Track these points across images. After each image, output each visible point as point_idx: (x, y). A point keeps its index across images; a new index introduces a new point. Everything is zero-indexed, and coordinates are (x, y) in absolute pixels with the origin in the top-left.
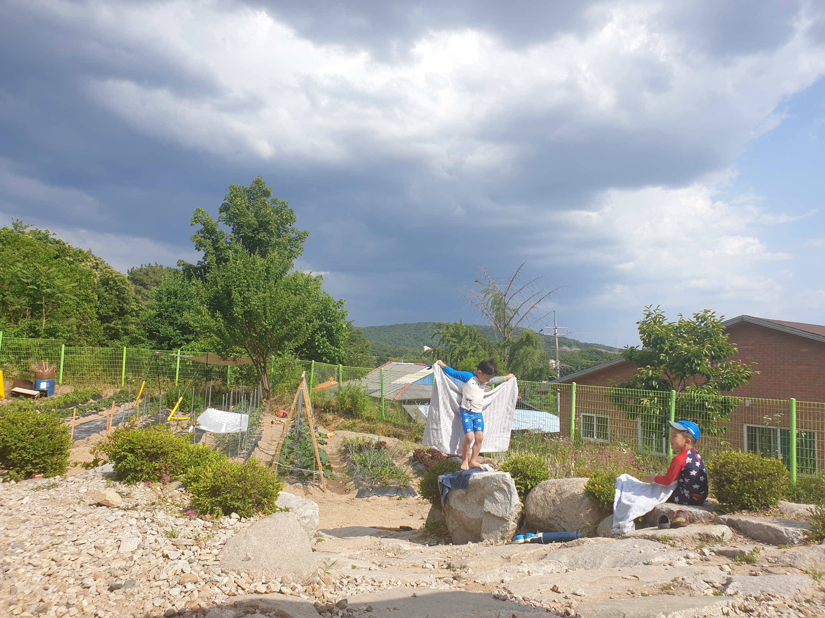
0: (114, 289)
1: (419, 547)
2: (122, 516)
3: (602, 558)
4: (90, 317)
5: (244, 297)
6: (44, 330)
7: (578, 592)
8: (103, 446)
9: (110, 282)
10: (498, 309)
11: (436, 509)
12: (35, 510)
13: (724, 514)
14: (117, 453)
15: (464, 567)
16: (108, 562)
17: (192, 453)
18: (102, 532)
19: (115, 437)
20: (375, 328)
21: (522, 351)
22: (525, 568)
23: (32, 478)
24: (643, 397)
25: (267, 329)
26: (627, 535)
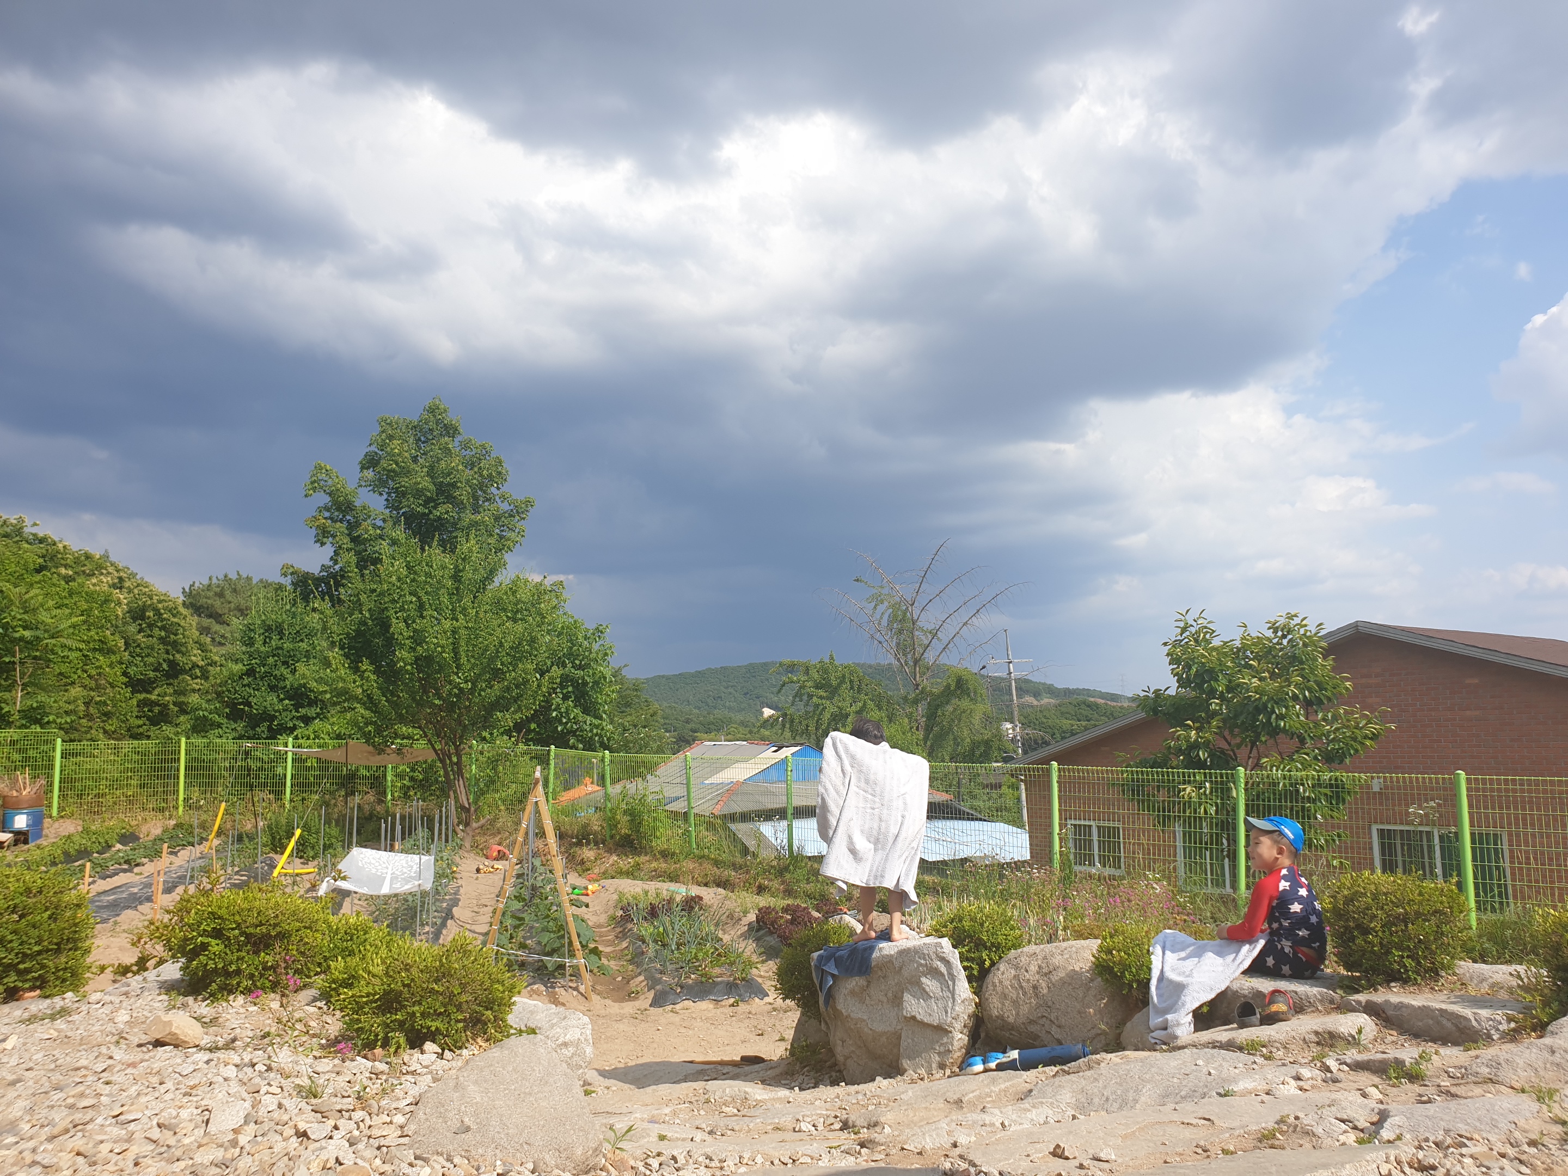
0: (157, 626)
1: (783, 1093)
2: (207, 1062)
3: (1137, 1091)
4: (110, 684)
5: (415, 631)
6: (19, 711)
7: (1103, 1156)
8: (158, 928)
9: (147, 614)
10: (900, 631)
11: (810, 1017)
12: (30, 1059)
13: (1357, 992)
14: (188, 940)
15: (876, 1124)
16: (188, 1153)
17: (336, 933)
18: (169, 1096)
19: (181, 910)
20: (668, 678)
21: (950, 708)
22: (995, 1117)
23: (17, 1000)
24: (1184, 784)
25: (461, 690)
26: (1180, 1042)
